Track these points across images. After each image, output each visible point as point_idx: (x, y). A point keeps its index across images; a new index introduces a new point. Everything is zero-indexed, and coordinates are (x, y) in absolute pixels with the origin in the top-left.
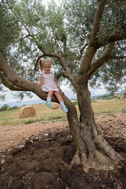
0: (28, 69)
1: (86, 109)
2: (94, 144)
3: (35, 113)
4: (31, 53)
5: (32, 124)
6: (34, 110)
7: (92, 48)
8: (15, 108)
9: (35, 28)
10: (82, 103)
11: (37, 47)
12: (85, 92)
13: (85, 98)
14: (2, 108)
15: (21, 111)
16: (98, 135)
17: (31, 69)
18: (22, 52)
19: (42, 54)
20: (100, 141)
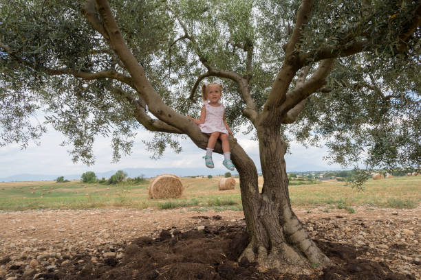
0: (177, 97)
1: (273, 171)
2: (282, 234)
3: (181, 191)
4: (187, 69)
5: (174, 210)
6: (180, 184)
7: (289, 67)
8: (139, 181)
9: (197, 24)
10: (267, 159)
11: (197, 58)
12: (273, 141)
13: (273, 151)
14: (112, 177)
15: (154, 183)
16: (291, 218)
17: (184, 99)
18: (170, 66)
19: (207, 71)
20: (295, 229)
